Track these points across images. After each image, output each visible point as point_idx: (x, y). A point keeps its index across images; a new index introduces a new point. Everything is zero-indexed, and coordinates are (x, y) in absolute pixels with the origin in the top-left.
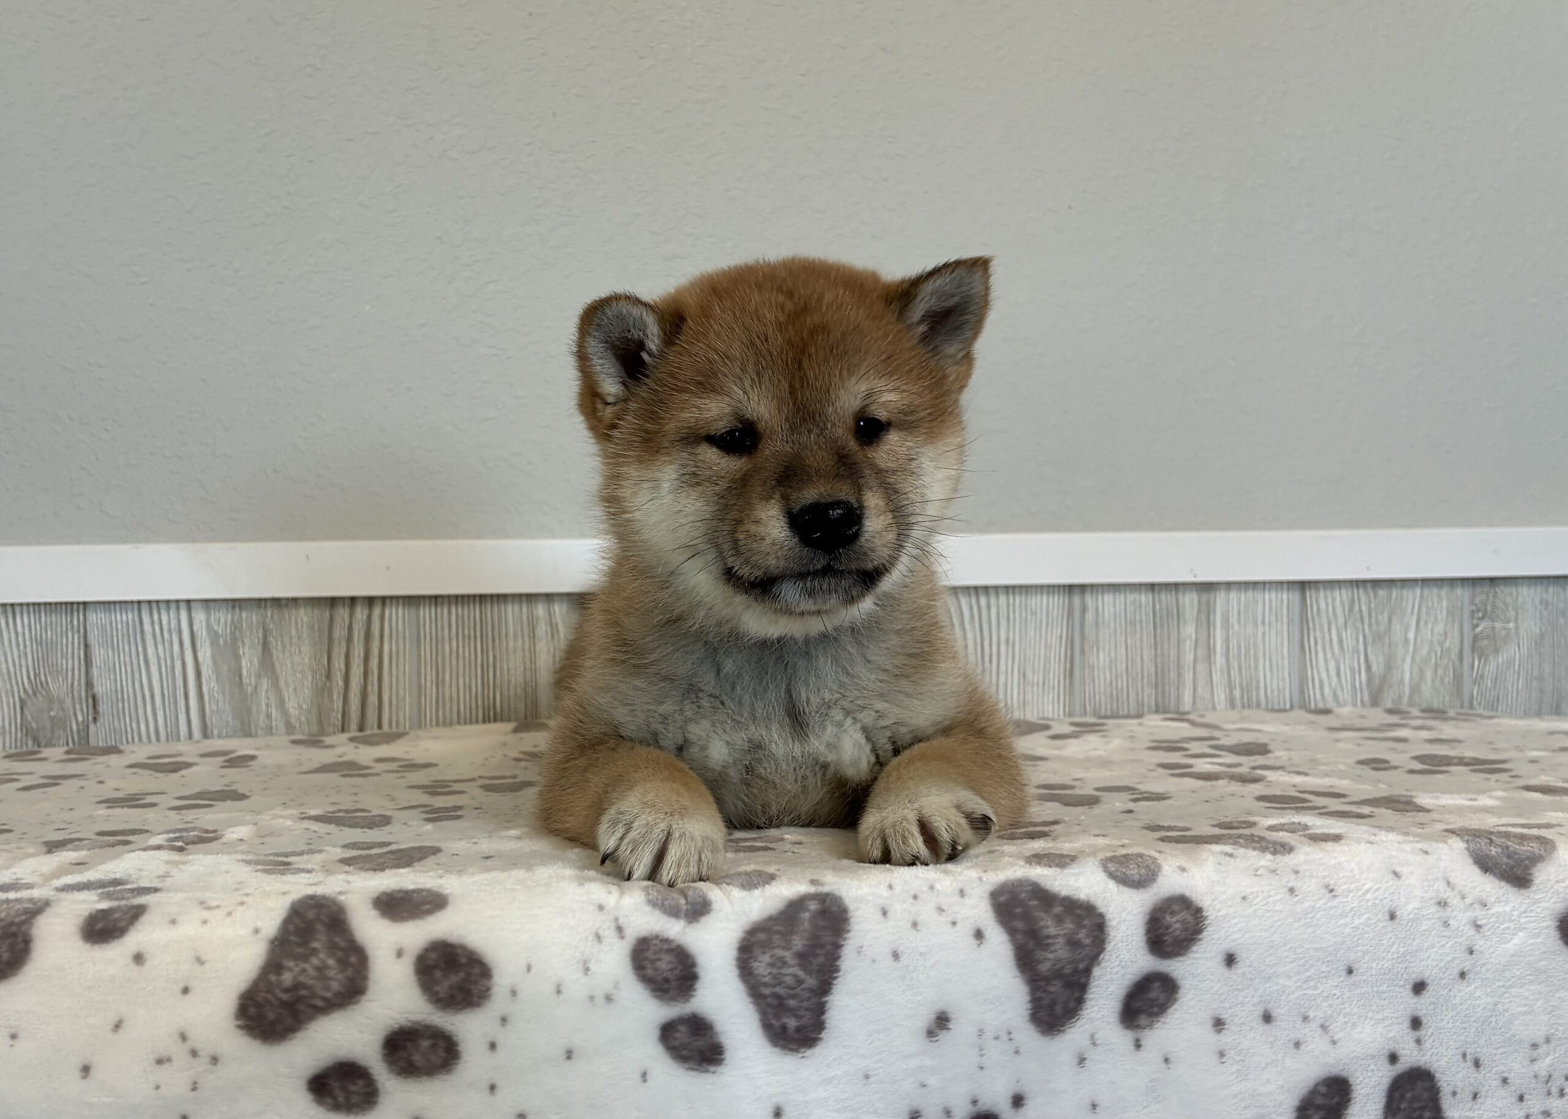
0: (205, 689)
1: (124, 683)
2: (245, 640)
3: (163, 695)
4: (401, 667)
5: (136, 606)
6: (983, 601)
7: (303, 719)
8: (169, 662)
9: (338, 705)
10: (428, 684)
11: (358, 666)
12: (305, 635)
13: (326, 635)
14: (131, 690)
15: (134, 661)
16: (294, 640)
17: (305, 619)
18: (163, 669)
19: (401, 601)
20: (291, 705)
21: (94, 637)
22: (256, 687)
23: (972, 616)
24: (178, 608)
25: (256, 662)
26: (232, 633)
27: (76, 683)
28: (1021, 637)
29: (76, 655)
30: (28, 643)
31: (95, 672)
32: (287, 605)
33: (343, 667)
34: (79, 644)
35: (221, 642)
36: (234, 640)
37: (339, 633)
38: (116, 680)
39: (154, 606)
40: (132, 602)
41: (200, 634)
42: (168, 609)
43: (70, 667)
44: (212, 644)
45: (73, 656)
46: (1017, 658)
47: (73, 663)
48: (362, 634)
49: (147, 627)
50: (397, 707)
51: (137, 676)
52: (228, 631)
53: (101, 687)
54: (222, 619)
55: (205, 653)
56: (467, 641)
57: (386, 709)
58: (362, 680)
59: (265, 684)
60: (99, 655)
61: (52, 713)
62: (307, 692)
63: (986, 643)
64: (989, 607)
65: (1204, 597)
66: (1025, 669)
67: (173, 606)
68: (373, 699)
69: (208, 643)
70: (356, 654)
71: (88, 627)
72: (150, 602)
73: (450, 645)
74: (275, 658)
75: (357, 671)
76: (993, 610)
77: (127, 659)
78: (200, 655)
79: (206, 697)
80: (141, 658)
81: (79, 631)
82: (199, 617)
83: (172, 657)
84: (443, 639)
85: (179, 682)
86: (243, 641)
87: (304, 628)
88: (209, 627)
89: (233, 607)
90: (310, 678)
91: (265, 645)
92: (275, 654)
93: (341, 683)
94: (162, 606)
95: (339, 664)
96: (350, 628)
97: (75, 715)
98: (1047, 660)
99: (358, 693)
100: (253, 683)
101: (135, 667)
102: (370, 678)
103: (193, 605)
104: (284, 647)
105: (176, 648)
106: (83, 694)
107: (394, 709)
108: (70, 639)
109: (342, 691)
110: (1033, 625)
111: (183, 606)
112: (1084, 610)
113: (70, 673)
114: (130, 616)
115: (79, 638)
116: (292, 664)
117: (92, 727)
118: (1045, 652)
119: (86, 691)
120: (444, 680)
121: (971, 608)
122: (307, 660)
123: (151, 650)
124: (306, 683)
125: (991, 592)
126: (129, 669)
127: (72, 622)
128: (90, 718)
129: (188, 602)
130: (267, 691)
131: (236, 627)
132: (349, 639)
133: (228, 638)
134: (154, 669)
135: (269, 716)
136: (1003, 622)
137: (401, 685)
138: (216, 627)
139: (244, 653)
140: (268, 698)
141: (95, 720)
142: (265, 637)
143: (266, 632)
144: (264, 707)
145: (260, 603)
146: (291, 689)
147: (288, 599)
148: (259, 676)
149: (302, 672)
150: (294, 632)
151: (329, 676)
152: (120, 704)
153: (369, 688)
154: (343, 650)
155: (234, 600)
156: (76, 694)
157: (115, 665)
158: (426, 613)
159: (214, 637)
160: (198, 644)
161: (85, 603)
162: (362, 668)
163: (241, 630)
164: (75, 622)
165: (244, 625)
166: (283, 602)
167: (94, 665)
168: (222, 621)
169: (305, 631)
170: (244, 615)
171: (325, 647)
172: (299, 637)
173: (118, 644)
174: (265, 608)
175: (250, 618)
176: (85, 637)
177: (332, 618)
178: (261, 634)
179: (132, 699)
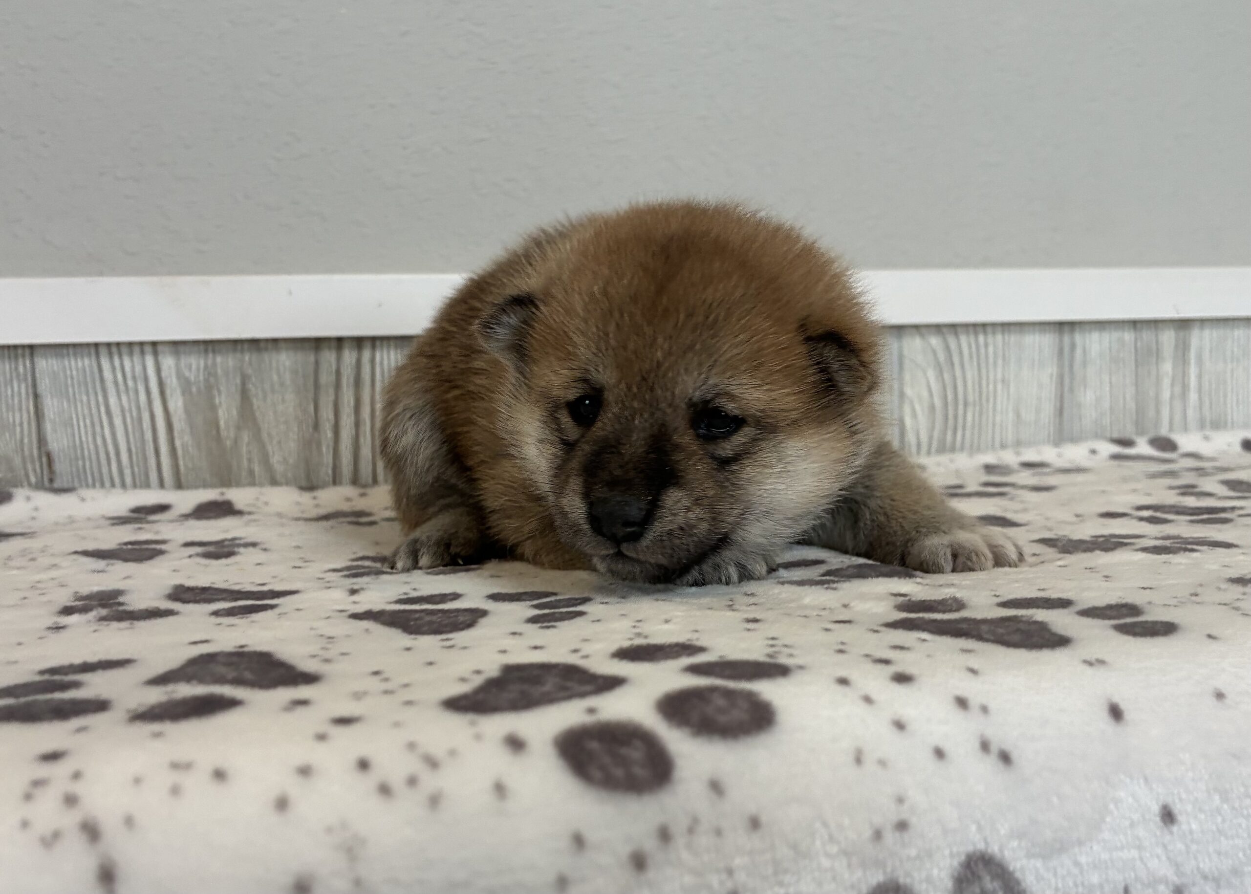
0: (178, 443)
1: (84, 439)
2: (222, 388)
3: (129, 450)
5: (93, 351)
8: (135, 414)
9: (328, 459)
11: (349, 416)
13: (312, 382)
14: (92, 447)
15: (94, 411)
16: (276, 388)
17: (288, 363)
18: (129, 420)
19: (392, 342)
21: (44, 385)
22: (236, 441)
24: (143, 353)
25: (235, 412)
26: (206, 380)
27: (26, 440)
29: (24, 407)
31: (48, 427)
32: (266, 349)
33: (331, 416)
34: (27, 394)
35: (194, 389)
36: (209, 388)
37: (326, 378)
38: (74, 435)
39: (114, 350)
40: (88, 345)
41: (168, 381)
42: (131, 354)
43: (17, 421)
44: (183, 393)
45: (20, 409)
47: (22, 417)
48: (352, 380)
49: (107, 374)
51: (98, 429)
52: (201, 378)
53: (57, 442)
54: (194, 363)
55: (176, 403)
58: (354, 432)
59: (246, 437)
60: (51, 406)
62: (292, 446)
65: (1181, 334)
67: (137, 349)
68: (366, 452)
69: (179, 392)
70: (346, 401)
71: (38, 375)
72: (109, 345)
74: (255, 407)
75: (346, 421)
76: (991, 349)
77: (86, 411)
78: (171, 406)
79: (180, 452)
80: (103, 409)
81: (26, 380)
82: (168, 362)
83: (138, 408)
85: (149, 435)
86: (219, 390)
87: (287, 374)
88: (179, 375)
89: (206, 351)
90: (296, 429)
91: (245, 395)
92: (255, 401)
93: (330, 434)
94: (124, 350)
95: (327, 413)
96: (338, 373)
98: (1039, 398)
99: (349, 446)
100: (232, 434)
101: (96, 420)
102: (362, 428)
103: (160, 348)
104: (265, 395)
105: (143, 397)
106: (35, 452)
108: (16, 389)
109: (331, 444)
111: (148, 349)
112: (1073, 346)
113: (18, 429)
114: (86, 362)
115: (27, 387)
116: (275, 412)
119: (39, 448)
122: (291, 410)
123: (113, 401)
124: (291, 434)
125: (989, 329)
126: (88, 422)
127: (16, 369)
128: (46, 479)
129: (154, 344)
130: (248, 444)
131: (210, 373)
132: (338, 386)
133: (202, 387)
134: (118, 421)
135: (251, 473)
136: (1000, 362)
138: (187, 374)
139: (220, 403)
140: (250, 453)
141: (51, 481)
142: (244, 384)
143: (245, 379)
144: (245, 463)
145: (236, 344)
146: (275, 442)
147: (267, 340)
148: (238, 428)
149: (286, 423)
150: (275, 378)
151: (316, 426)
152: (80, 463)
153: (362, 440)
154: (332, 398)
155: (206, 342)
156: (27, 453)
157: (71, 419)
159: (186, 385)
160: (168, 392)
161: (32, 348)
162: (353, 418)
163: (215, 375)
164: (21, 369)
165: (219, 371)
166: (262, 345)
167: (47, 418)
168: (194, 367)
169: (288, 377)
170: (219, 359)
171: (311, 395)
172: (282, 384)
173: (74, 394)
174: (242, 351)
175: (225, 362)
176: (35, 385)
177: (317, 363)
178: (238, 381)
179: (94, 457)
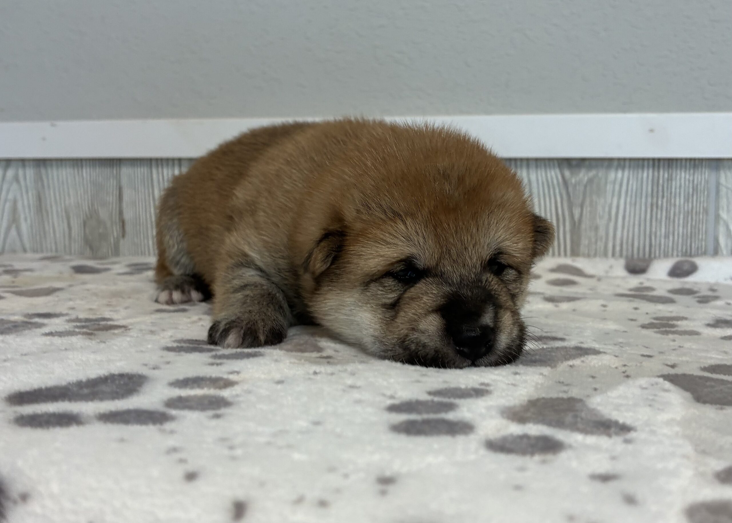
1: (141, 213)
5: (149, 163)
21: (124, 181)
27: (114, 212)
29: (114, 193)
30: (89, 185)
31: (124, 205)
34: (116, 186)
38: (136, 210)
39: (159, 162)
40: (147, 159)
42: (168, 165)
43: (111, 201)
45: (113, 196)
47: (112, 199)
49: (155, 176)
51: (148, 210)
53: (128, 215)
60: (127, 194)
61: (101, 231)
67: (170, 163)
71: (121, 175)
72: (157, 159)
81: (116, 179)
94: (164, 162)
97: (113, 232)
101: (147, 203)
103: (182, 162)
106: (117, 220)
108: (112, 183)
111: (176, 162)
113: (111, 206)
114: (146, 169)
115: (116, 183)
117: (122, 242)
119: (119, 217)
128: (121, 235)
129: (180, 160)
141: (123, 236)
152: (138, 227)
156: (114, 219)
157: (136, 200)
161: (120, 160)
164: (115, 172)
167: (124, 200)
173: (138, 187)
176: (120, 182)
179: (145, 224)
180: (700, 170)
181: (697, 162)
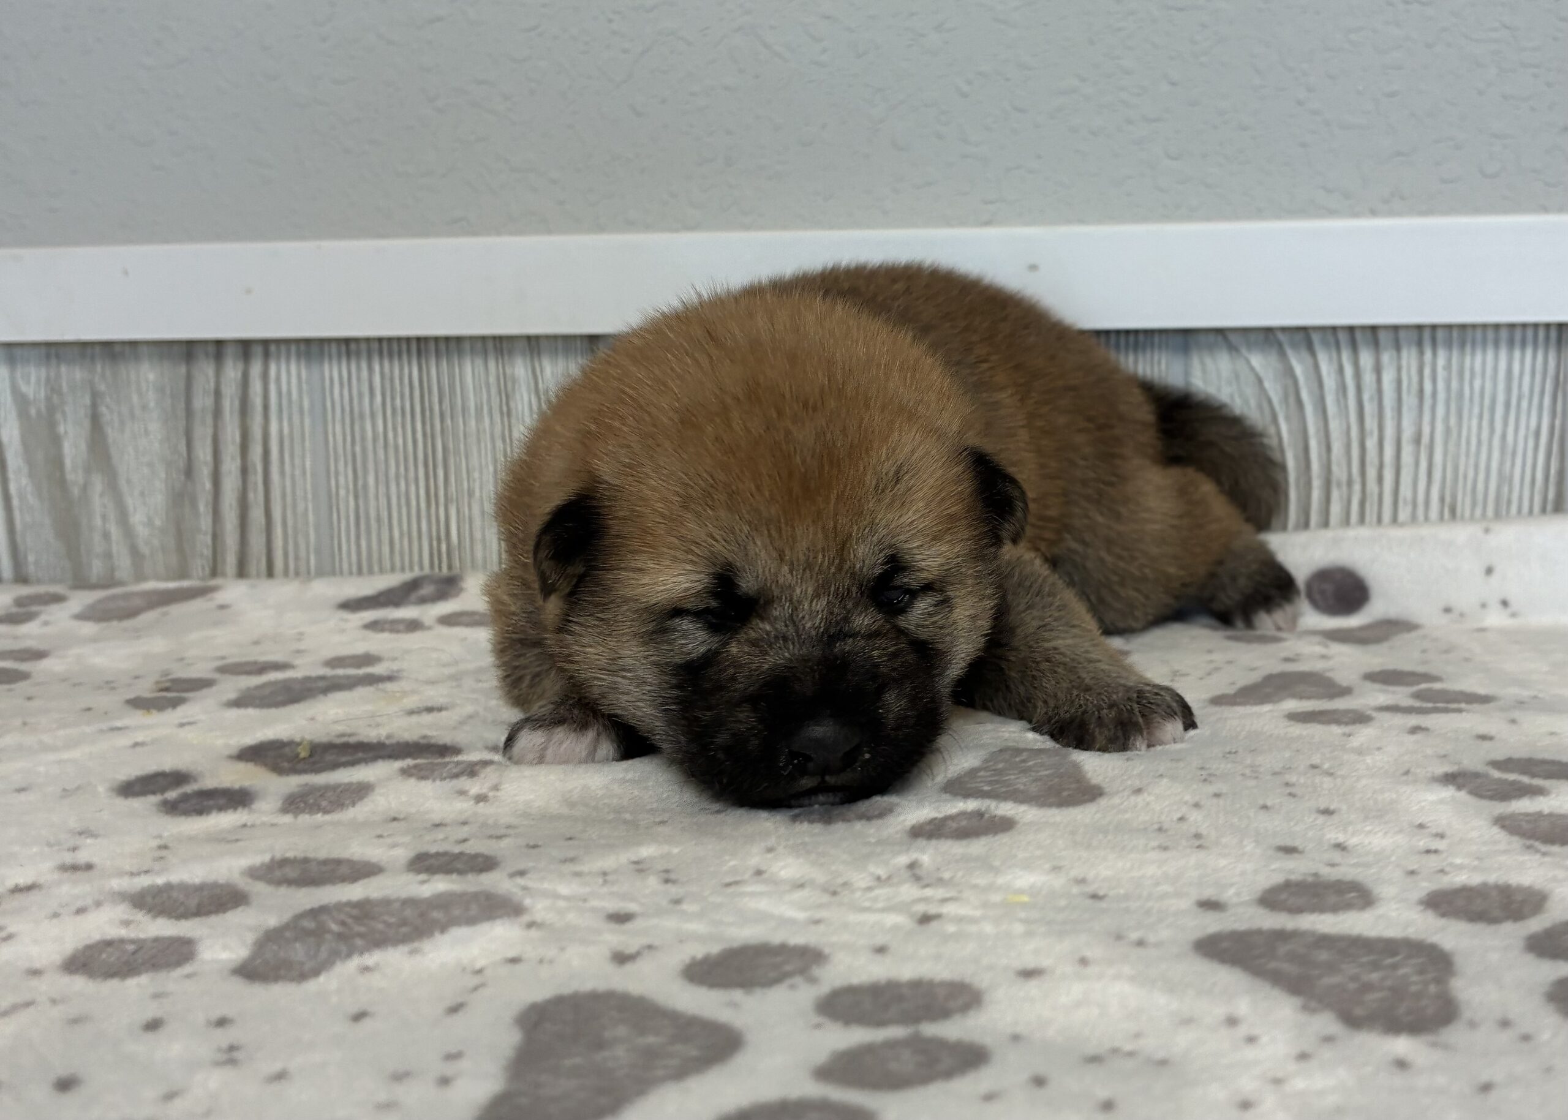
2: (68, 411)
4: (297, 461)
6: (1366, 358)
7: (156, 542)
9: (206, 523)
10: (342, 492)
11: (233, 458)
12: (152, 404)
13: (182, 405)
16: (138, 412)
17: (151, 376)
19: (293, 348)
20: (137, 519)
22: (85, 488)
23: (1342, 388)
25: (83, 447)
26: (48, 399)
28: (1448, 431)
32: (122, 355)
33: (209, 458)
36: (51, 409)
37: (202, 401)
44: (19, 417)
46: (1437, 475)
48: (237, 403)
50: (295, 528)
52: (42, 394)
54: (33, 375)
55: (11, 431)
56: (399, 419)
57: (278, 531)
58: (240, 483)
59: (98, 484)
62: (159, 499)
63: (1371, 444)
64: (1378, 370)
66: (1454, 497)
68: (257, 514)
69: (13, 414)
70: (228, 437)
73: (374, 425)
74: (110, 440)
75: (231, 466)
76: (1388, 377)
79: (15, 502)
84: (362, 416)
86: (64, 413)
87: (150, 393)
88: (15, 391)
89: (48, 357)
90: (163, 475)
91: (95, 420)
92: (109, 432)
93: (208, 485)
95: (203, 454)
96: (218, 394)
98: (1505, 479)
99: (234, 503)
100: (81, 480)
102: (251, 478)
104: (122, 423)
107: (290, 531)
109: (210, 498)
110: (1476, 410)
116: (136, 449)
118: (1502, 463)
120: (365, 486)
121: (1341, 370)
122: (157, 445)
124: (157, 484)
130: (102, 495)
131: (54, 389)
132: (217, 413)
133: (43, 409)
135: (106, 536)
136: (1409, 401)
137: (299, 493)
138: (24, 388)
139: (66, 432)
140: (105, 507)
142: (94, 406)
143: (95, 396)
144: (100, 522)
145: (84, 349)
146: (136, 494)
147: (123, 344)
148: (88, 471)
149: (150, 465)
150: (135, 397)
151: (189, 472)
153: (251, 496)
154: (210, 431)
155: (48, 345)
158: (334, 371)
159: (22, 405)
162: (238, 461)
163: (60, 394)
165: (65, 388)
166: (117, 348)
168: (33, 379)
169: (151, 398)
170: (63, 369)
171: (182, 424)
172: (144, 408)
174: (93, 358)
175: (72, 374)
177: (189, 379)
178: (87, 400)
180: (1148, 355)
181: (1141, 338)
